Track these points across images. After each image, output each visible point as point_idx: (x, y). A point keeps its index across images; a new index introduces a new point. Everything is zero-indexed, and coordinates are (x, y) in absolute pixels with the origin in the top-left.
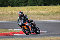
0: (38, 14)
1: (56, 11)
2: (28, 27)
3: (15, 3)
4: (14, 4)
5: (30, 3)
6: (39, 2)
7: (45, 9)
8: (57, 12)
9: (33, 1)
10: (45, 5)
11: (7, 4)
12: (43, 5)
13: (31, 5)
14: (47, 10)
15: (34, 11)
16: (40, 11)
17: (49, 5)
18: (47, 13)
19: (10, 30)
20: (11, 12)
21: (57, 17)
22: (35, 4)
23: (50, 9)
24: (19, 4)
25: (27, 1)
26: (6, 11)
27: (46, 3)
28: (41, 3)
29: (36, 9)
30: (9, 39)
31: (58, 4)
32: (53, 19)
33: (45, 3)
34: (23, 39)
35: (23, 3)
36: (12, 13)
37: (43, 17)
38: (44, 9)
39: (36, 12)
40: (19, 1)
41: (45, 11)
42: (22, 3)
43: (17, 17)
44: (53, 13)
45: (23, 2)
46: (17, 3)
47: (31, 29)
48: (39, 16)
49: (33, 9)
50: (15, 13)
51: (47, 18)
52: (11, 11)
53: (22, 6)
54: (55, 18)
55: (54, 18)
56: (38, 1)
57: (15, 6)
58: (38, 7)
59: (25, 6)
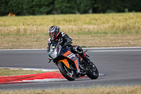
0: (79, 34)
1: (122, 25)
2: (71, 62)
3: (25, 7)
4: (22, 8)
5: (60, 7)
6: (82, 5)
7: (96, 20)
8: (124, 29)
9: (68, 3)
10: (95, 11)
11: (5, 9)
12: (91, 11)
13: (63, 12)
14: (101, 24)
15: (70, 27)
16: (85, 26)
17: (104, 12)
18: (100, 31)
19: (14, 71)
20: (15, 28)
21: (125, 41)
22: (73, 8)
23: (107, 20)
24: (34, 9)
25: (53, 3)
26: (5, 26)
27: (98, 7)
28: (87, 6)
29: (75, 21)
30: (11, 91)
31: (127, 10)
32: (114, 45)
33: (96, 6)
34: (43, 91)
35: (44, 8)
36: (19, 31)
37: (91, 40)
38: (94, 22)
39: (74, 27)
40: (34, 3)
41: (96, 26)
42: (40, 6)
43: (29, 39)
44: (115, 31)
45: (44, 5)
46: (30, 8)
47: (79, 68)
48: (82, 37)
49: (67, 21)
50: (25, 30)
51: (100, 41)
52: (16, 25)
53: (41, 13)
54: (120, 41)
55: (117, 41)
56: (78, 2)
57: (24, 15)
58: (78, 16)
59: (48, 13)
